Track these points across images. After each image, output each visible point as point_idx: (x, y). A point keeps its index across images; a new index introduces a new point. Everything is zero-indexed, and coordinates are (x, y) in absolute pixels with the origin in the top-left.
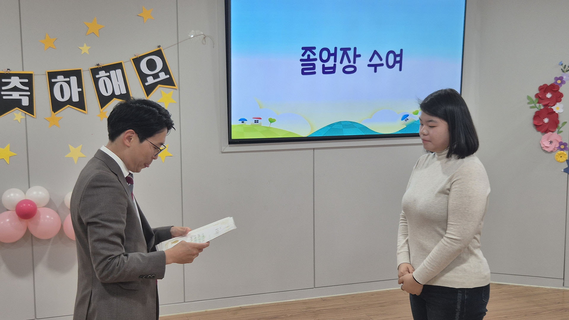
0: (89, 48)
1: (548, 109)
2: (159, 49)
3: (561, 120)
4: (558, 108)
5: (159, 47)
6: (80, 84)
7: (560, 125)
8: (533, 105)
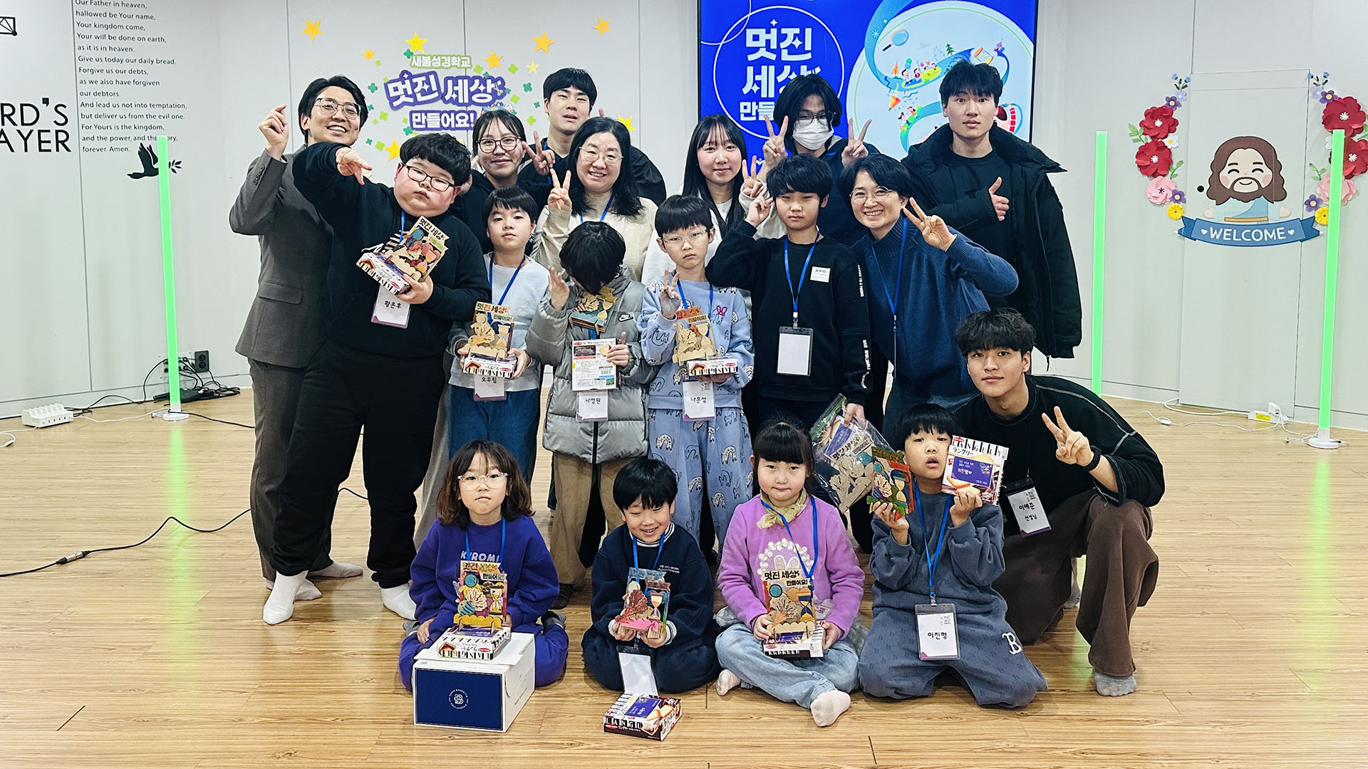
1: (1157, 143)
3: (1176, 158)
4: (1170, 141)
7: (1174, 166)
8: (1138, 137)
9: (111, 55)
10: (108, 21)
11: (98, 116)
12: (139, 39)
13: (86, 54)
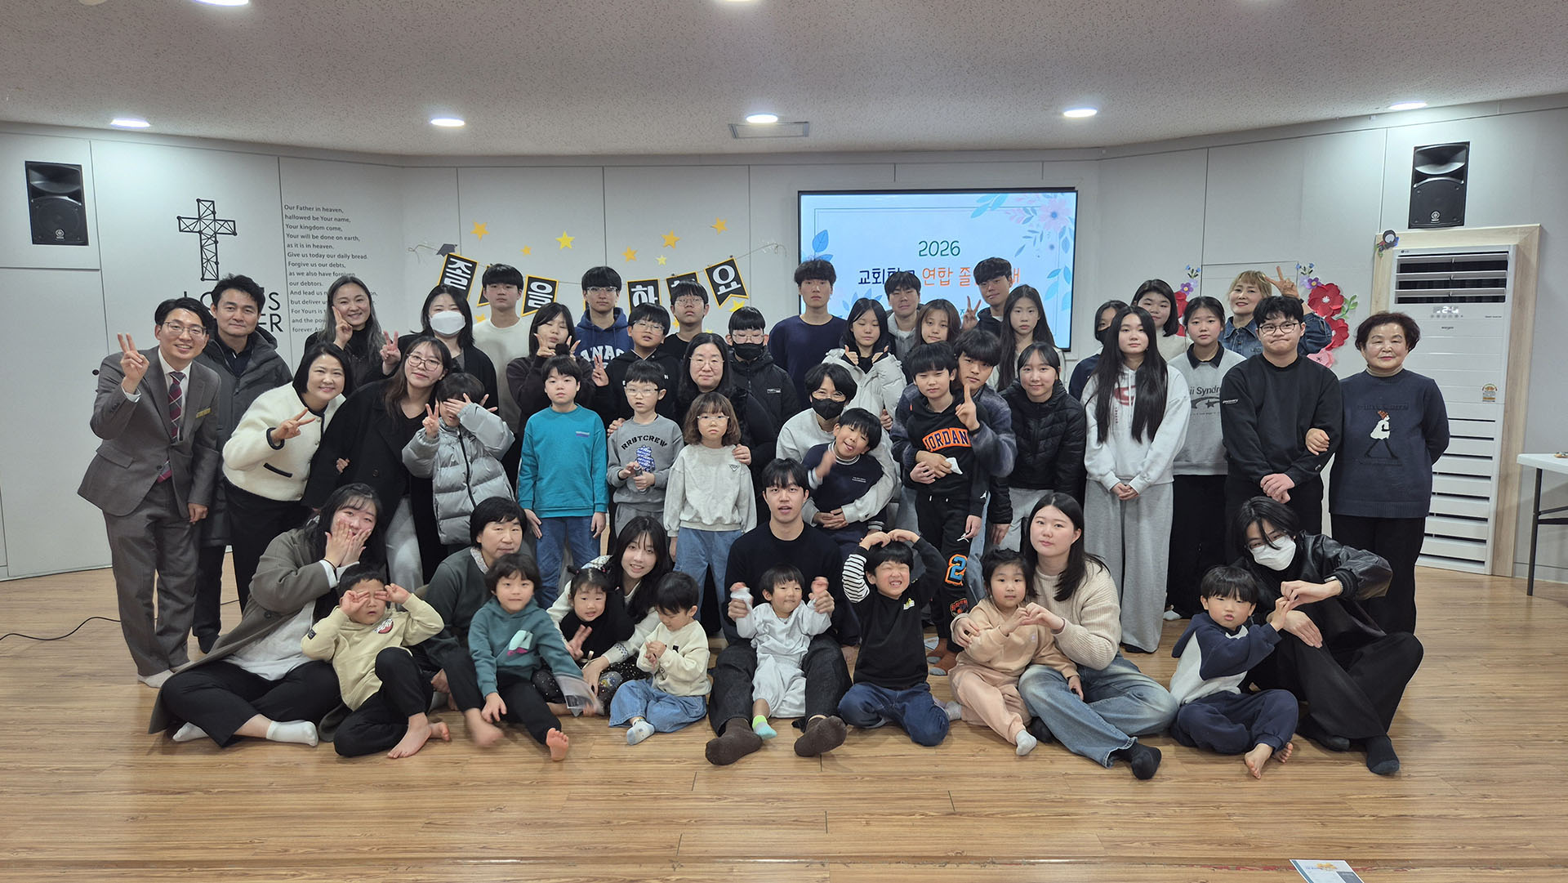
0: (665, 259)
2: (730, 259)
5: (731, 257)
6: (656, 294)
9: (315, 251)
10: (311, 223)
11: (304, 302)
12: (338, 238)
13: (295, 250)
